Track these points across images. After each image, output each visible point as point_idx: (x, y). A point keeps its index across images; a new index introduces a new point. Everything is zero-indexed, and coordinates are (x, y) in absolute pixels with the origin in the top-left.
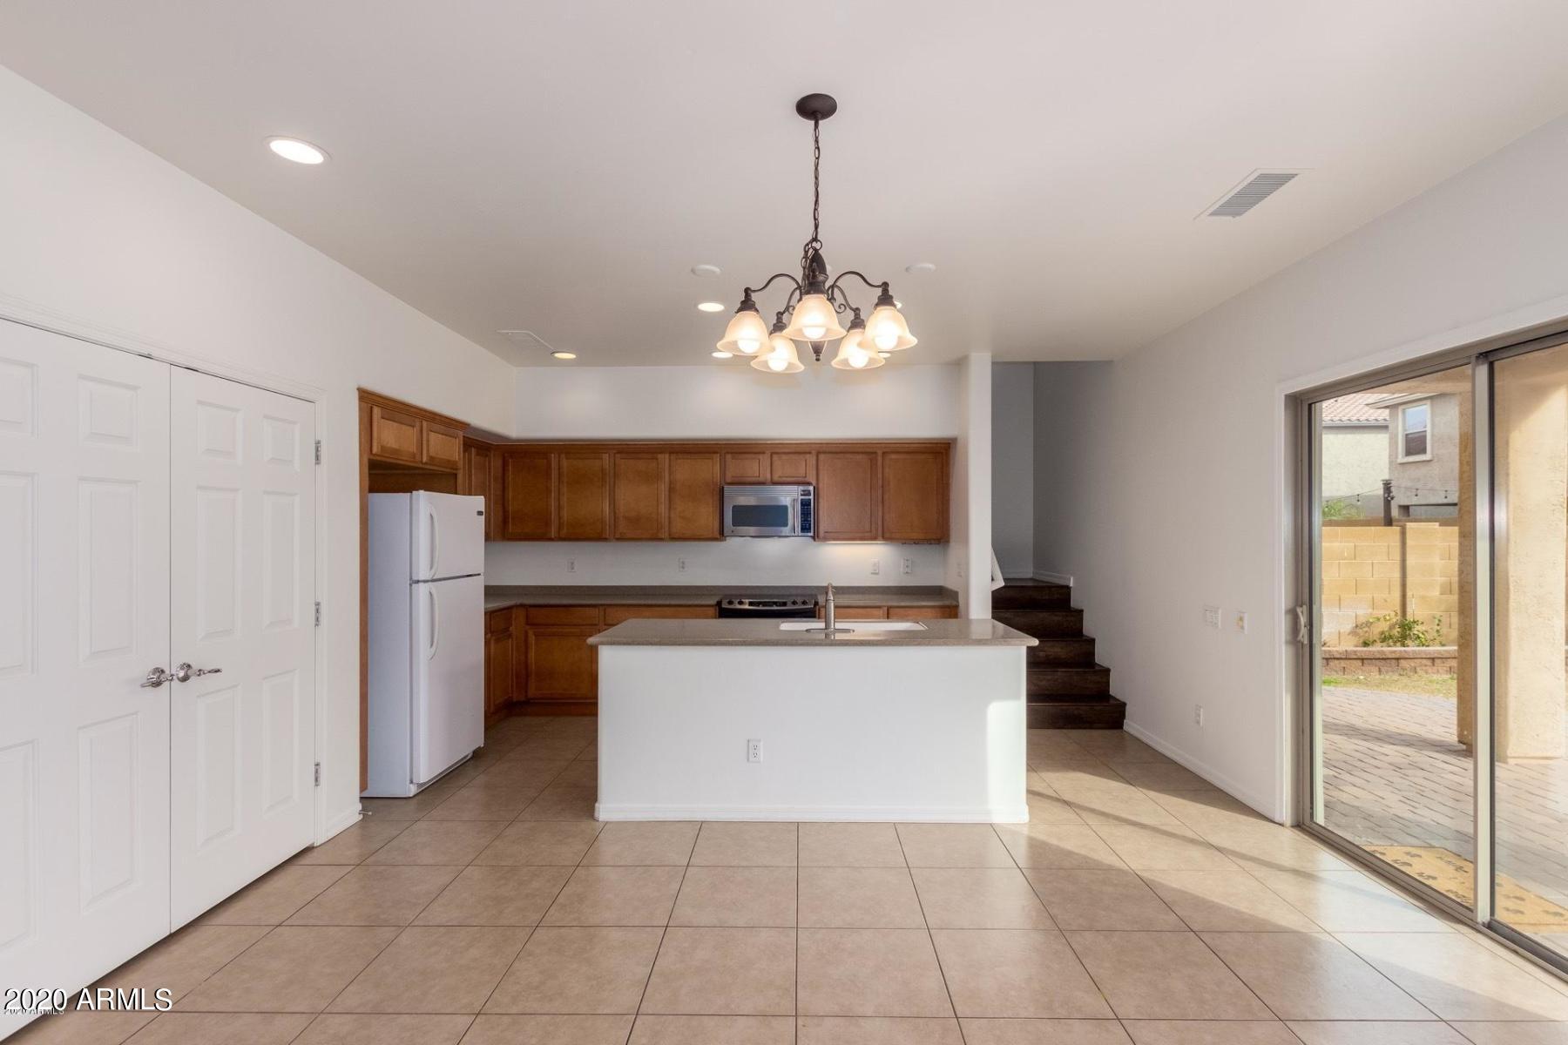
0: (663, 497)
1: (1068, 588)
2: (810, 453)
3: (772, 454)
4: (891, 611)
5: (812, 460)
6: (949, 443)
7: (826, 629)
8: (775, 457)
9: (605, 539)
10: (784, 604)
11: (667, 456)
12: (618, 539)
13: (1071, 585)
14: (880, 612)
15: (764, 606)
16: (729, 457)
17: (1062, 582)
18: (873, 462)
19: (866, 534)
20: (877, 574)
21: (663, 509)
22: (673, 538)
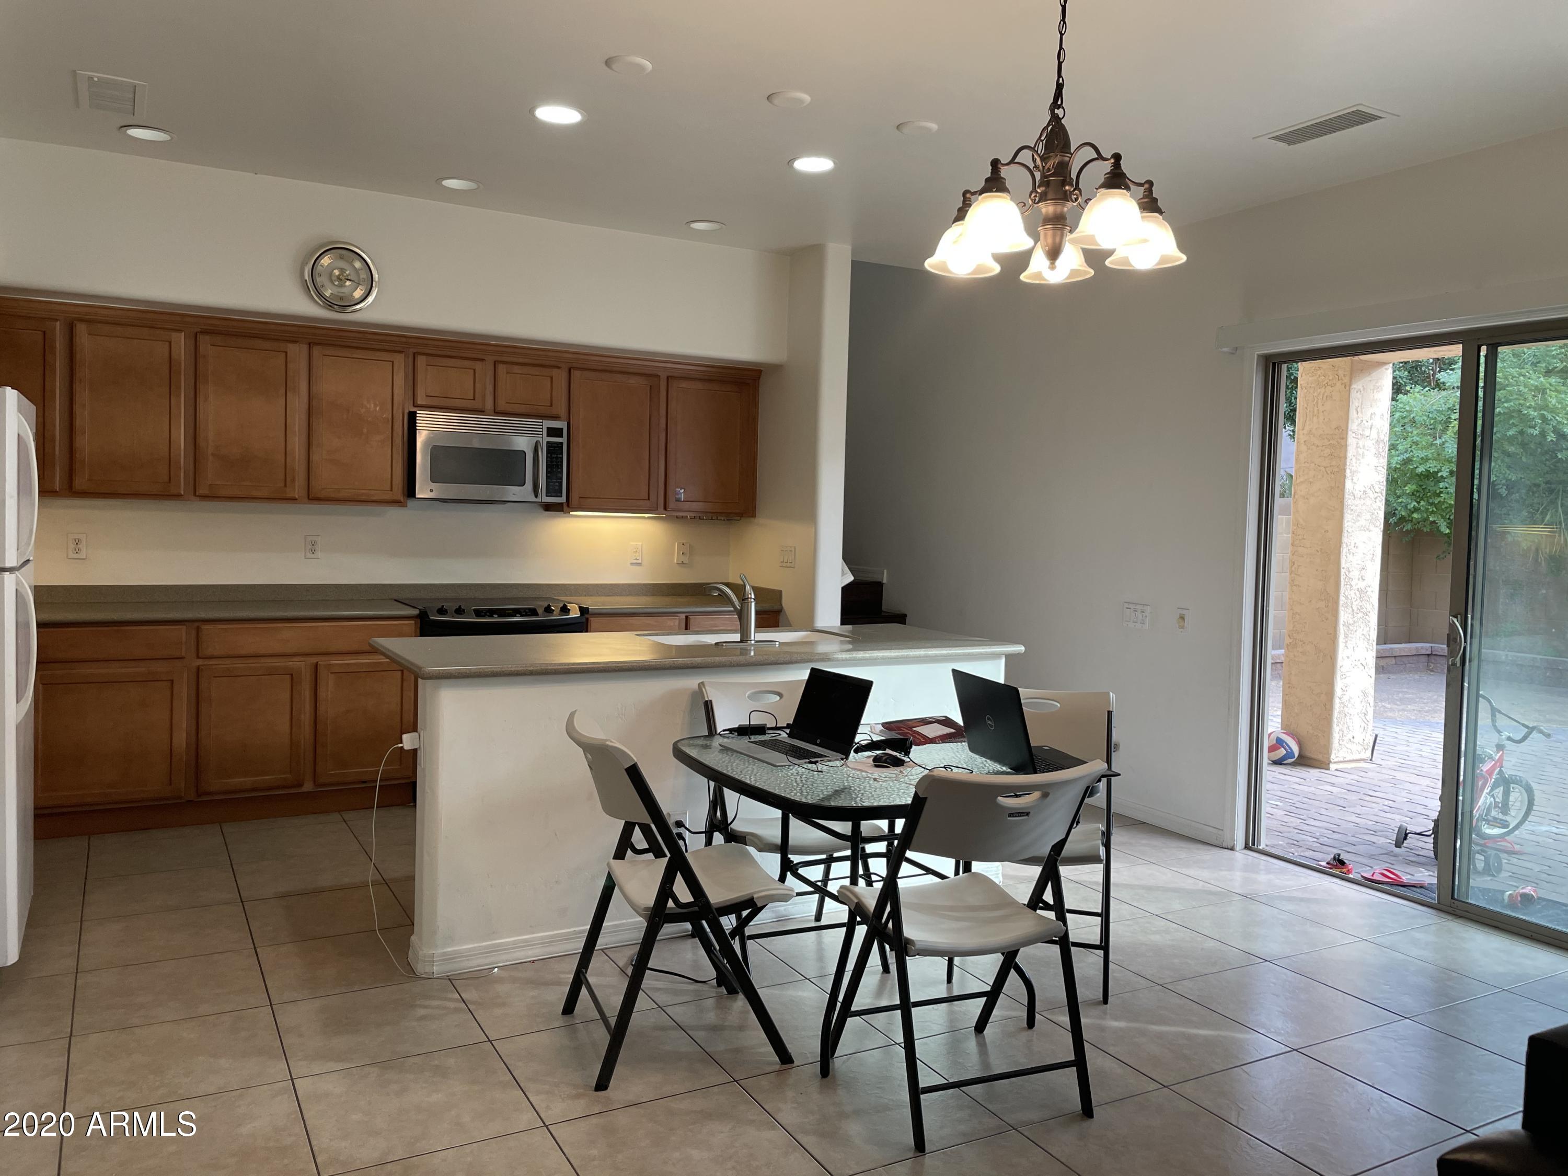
0: (298, 421)
1: (880, 585)
2: (559, 368)
3: (495, 363)
4: (693, 619)
5: (560, 377)
6: (760, 371)
7: (742, 641)
8: (501, 369)
9: (177, 496)
10: (533, 612)
11: (305, 347)
12: (204, 497)
13: (885, 581)
14: (675, 622)
15: (500, 616)
16: (421, 361)
17: (876, 578)
18: (653, 390)
19: (641, 503)
20: (639, 564)
21: (297, 443)
22: (313, 497)
